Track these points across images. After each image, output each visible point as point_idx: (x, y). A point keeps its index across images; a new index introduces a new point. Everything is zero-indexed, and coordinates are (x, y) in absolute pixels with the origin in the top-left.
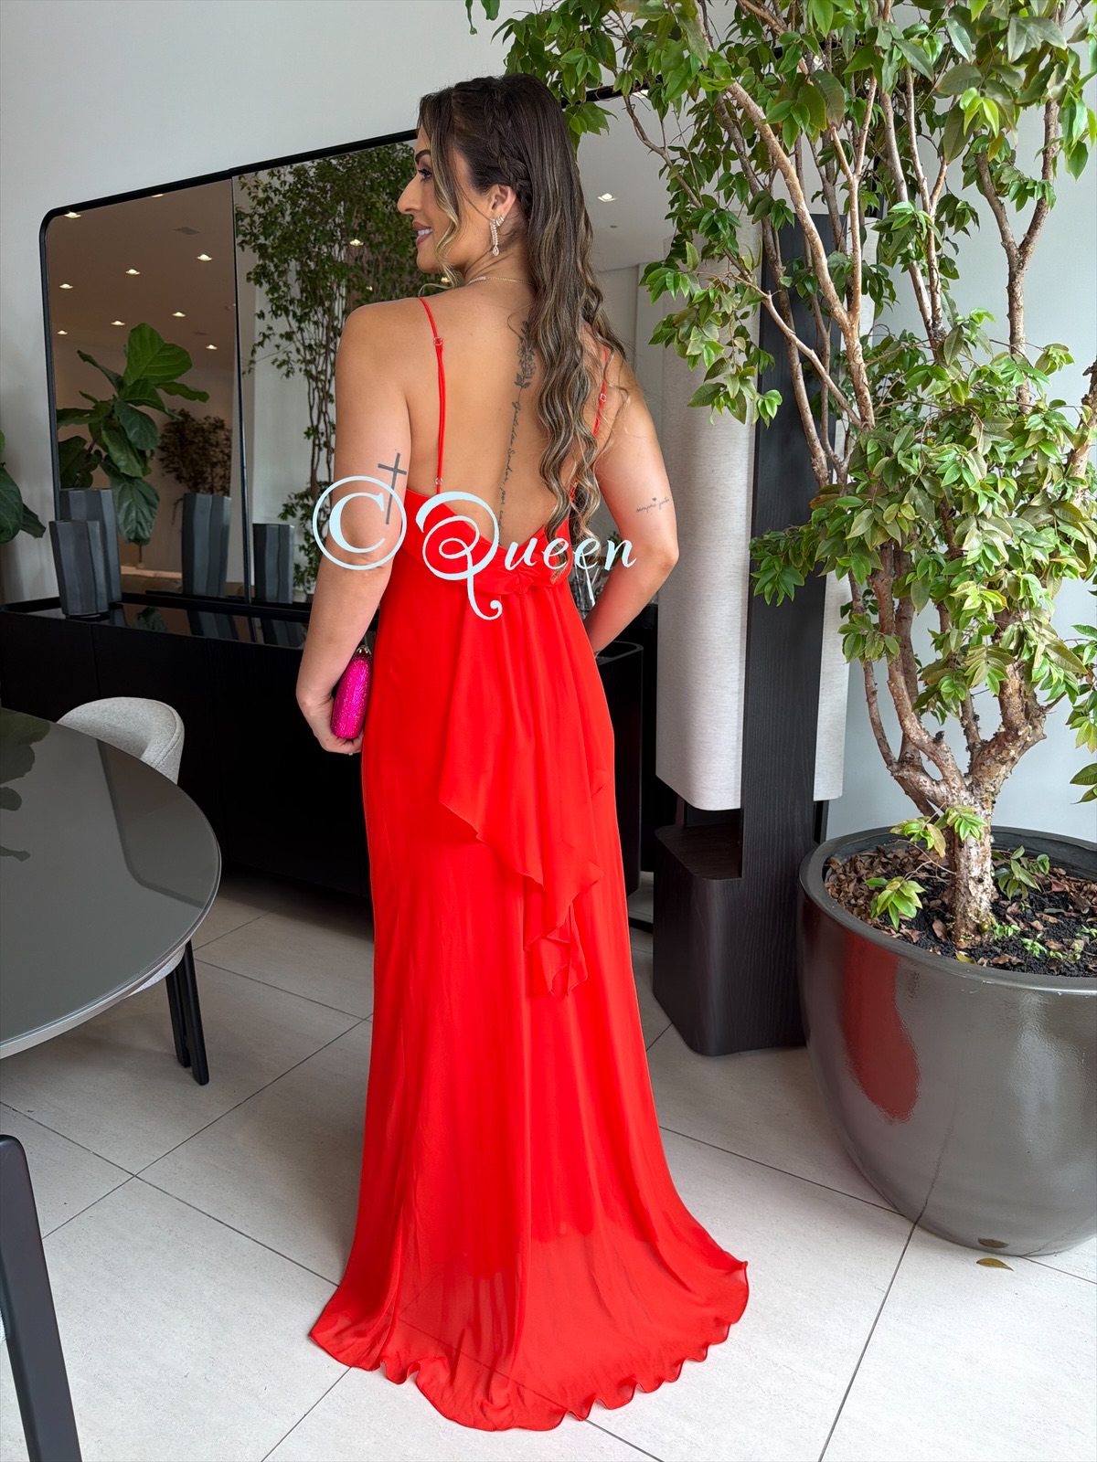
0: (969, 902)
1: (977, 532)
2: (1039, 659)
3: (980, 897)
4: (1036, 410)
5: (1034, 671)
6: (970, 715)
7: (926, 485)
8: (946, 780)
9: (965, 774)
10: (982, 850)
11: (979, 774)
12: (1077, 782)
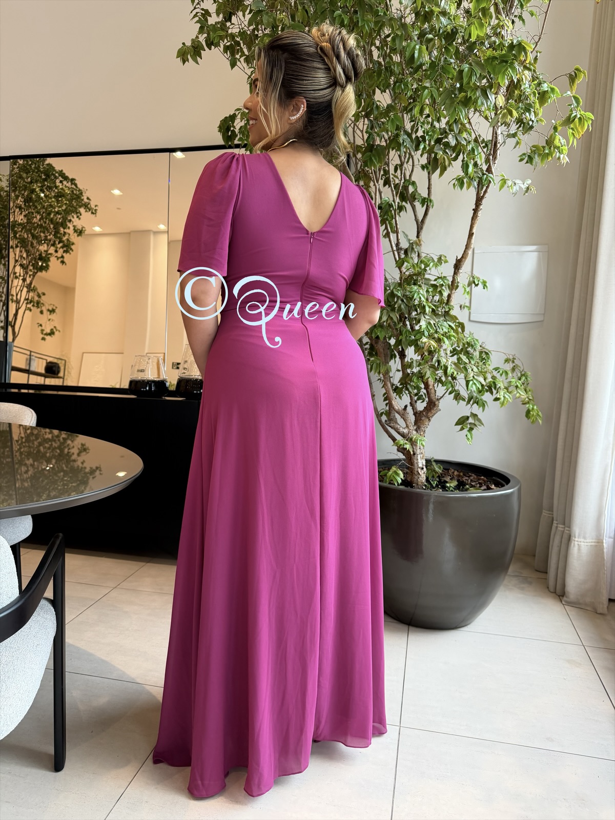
0: (419, 478)
1: (424, 319)
2: (449, 367)
3: (422, 476)
4: (439, 278)
5: (448, 371)
7: (405, 301)
8: (407, 426)
9: (413, 424)
10: (422, 456)
11: (419, 424)
12: (457, 424)
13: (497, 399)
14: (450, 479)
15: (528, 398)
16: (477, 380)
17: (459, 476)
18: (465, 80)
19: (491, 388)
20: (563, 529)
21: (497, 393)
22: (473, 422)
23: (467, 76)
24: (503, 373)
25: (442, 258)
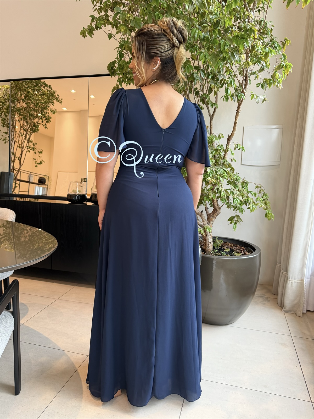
0: (209, 248)
2: (222, 192)
3: (211, 247)
4: (218, 146)
5: (222, 195)
6: (207, 208)
8: (203, 221)
9: (207, 220)
10: (211, 236)
11: (209, 220)
12: (228, 221)
13: (249, 208)
14: (227, 248)
15: (267, 207)
16: (238, 198)
17: (231, 246)
18: (222, 48)
19: (246, 202)
20: (286, 274)
21: (249, 205)
22: (237, 219)
23: (223, 46)
24: (253, 194)
25: (221, 135)
